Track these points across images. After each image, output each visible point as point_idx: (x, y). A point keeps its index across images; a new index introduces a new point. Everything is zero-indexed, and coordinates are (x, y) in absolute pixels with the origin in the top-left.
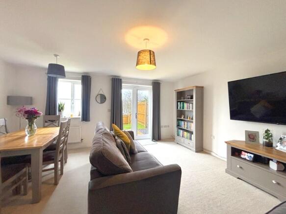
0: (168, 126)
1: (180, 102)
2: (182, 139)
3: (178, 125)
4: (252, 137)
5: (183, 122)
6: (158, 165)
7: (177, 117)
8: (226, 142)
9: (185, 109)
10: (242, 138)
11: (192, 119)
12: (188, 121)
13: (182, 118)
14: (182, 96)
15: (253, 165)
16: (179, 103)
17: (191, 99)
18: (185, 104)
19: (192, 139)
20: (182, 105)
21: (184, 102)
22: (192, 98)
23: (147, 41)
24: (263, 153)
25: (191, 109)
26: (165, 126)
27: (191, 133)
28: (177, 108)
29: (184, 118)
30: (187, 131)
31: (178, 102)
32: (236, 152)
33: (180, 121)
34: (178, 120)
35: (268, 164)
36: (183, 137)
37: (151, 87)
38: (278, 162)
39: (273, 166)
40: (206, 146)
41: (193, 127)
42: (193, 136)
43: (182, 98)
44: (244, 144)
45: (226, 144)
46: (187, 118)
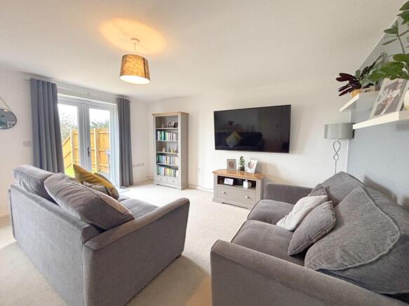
0: (143, 164)
1: (161, 130)
2: (164, 178)
3: (158, 161)
4: (231, 164)
5: (164, 157)
6: (156, 207)
7: (157, 150)
8: (213, 172)
9: (167, 140)
10: (225, 166)
11: (177, 152)
12: (170, 155)
13: (164, 152)
14: (161, 123)
15: (234, 187)
16: (159, 132)
17: (174, 127)
18: (167, 134)
19: (177, 175)
20: (163, 135)
21: (165, 131)
22: (176, 126)
23: (136, 41)
24: (238, 176)
25: (174, 140)
26: (138, 165)
27: (176, 169)
28: (157, 139)
29: (166, 151)
30: (170, 167)
31: (157, 131)
32: (221, 180)
33: (160, 156)
34: (158, 155)
35: (242, 184)
36: (165, 175)
37: (116, 105)
38: (249, 181)
39: (246, 184)
40: (191, 181)
41: (178, 162)
42: (178, 173)
43: (163, 125)
44: (226, 172)
45: (213, 174)
46: (170, 151)
